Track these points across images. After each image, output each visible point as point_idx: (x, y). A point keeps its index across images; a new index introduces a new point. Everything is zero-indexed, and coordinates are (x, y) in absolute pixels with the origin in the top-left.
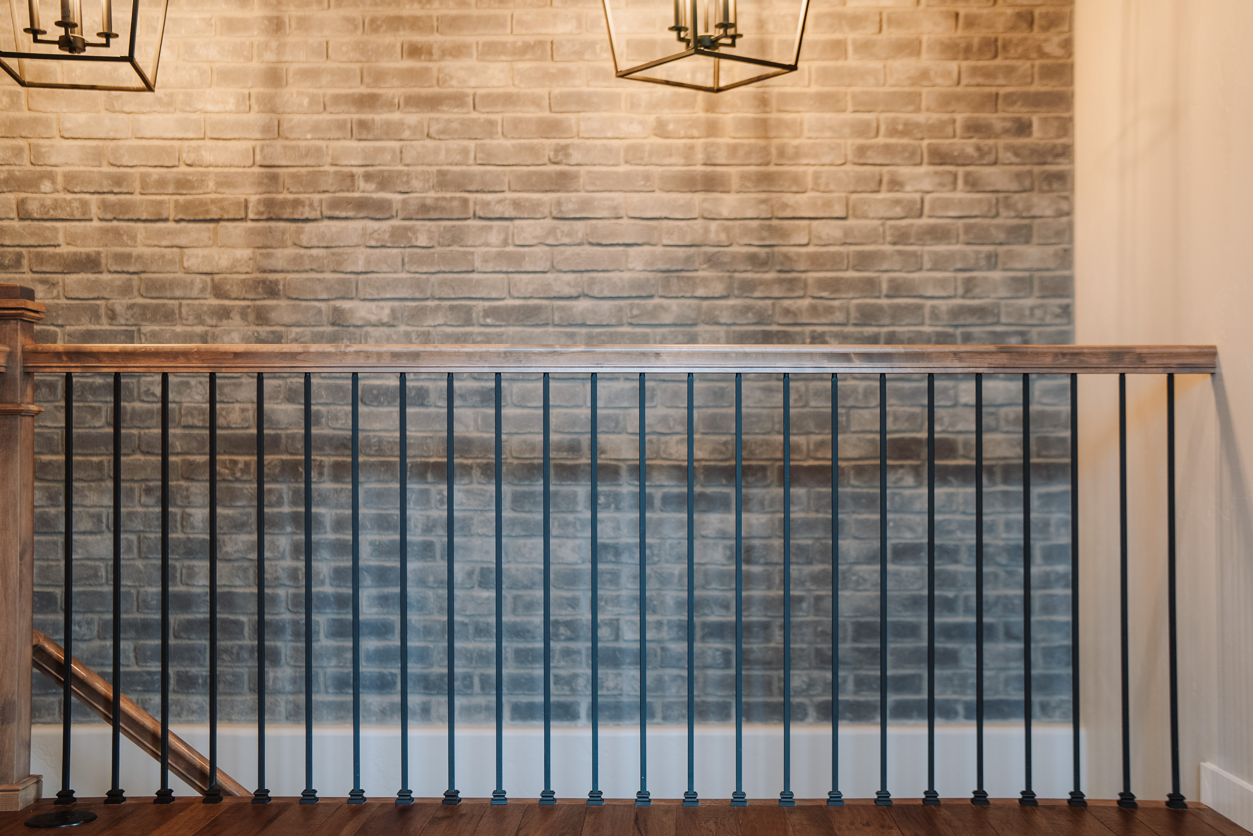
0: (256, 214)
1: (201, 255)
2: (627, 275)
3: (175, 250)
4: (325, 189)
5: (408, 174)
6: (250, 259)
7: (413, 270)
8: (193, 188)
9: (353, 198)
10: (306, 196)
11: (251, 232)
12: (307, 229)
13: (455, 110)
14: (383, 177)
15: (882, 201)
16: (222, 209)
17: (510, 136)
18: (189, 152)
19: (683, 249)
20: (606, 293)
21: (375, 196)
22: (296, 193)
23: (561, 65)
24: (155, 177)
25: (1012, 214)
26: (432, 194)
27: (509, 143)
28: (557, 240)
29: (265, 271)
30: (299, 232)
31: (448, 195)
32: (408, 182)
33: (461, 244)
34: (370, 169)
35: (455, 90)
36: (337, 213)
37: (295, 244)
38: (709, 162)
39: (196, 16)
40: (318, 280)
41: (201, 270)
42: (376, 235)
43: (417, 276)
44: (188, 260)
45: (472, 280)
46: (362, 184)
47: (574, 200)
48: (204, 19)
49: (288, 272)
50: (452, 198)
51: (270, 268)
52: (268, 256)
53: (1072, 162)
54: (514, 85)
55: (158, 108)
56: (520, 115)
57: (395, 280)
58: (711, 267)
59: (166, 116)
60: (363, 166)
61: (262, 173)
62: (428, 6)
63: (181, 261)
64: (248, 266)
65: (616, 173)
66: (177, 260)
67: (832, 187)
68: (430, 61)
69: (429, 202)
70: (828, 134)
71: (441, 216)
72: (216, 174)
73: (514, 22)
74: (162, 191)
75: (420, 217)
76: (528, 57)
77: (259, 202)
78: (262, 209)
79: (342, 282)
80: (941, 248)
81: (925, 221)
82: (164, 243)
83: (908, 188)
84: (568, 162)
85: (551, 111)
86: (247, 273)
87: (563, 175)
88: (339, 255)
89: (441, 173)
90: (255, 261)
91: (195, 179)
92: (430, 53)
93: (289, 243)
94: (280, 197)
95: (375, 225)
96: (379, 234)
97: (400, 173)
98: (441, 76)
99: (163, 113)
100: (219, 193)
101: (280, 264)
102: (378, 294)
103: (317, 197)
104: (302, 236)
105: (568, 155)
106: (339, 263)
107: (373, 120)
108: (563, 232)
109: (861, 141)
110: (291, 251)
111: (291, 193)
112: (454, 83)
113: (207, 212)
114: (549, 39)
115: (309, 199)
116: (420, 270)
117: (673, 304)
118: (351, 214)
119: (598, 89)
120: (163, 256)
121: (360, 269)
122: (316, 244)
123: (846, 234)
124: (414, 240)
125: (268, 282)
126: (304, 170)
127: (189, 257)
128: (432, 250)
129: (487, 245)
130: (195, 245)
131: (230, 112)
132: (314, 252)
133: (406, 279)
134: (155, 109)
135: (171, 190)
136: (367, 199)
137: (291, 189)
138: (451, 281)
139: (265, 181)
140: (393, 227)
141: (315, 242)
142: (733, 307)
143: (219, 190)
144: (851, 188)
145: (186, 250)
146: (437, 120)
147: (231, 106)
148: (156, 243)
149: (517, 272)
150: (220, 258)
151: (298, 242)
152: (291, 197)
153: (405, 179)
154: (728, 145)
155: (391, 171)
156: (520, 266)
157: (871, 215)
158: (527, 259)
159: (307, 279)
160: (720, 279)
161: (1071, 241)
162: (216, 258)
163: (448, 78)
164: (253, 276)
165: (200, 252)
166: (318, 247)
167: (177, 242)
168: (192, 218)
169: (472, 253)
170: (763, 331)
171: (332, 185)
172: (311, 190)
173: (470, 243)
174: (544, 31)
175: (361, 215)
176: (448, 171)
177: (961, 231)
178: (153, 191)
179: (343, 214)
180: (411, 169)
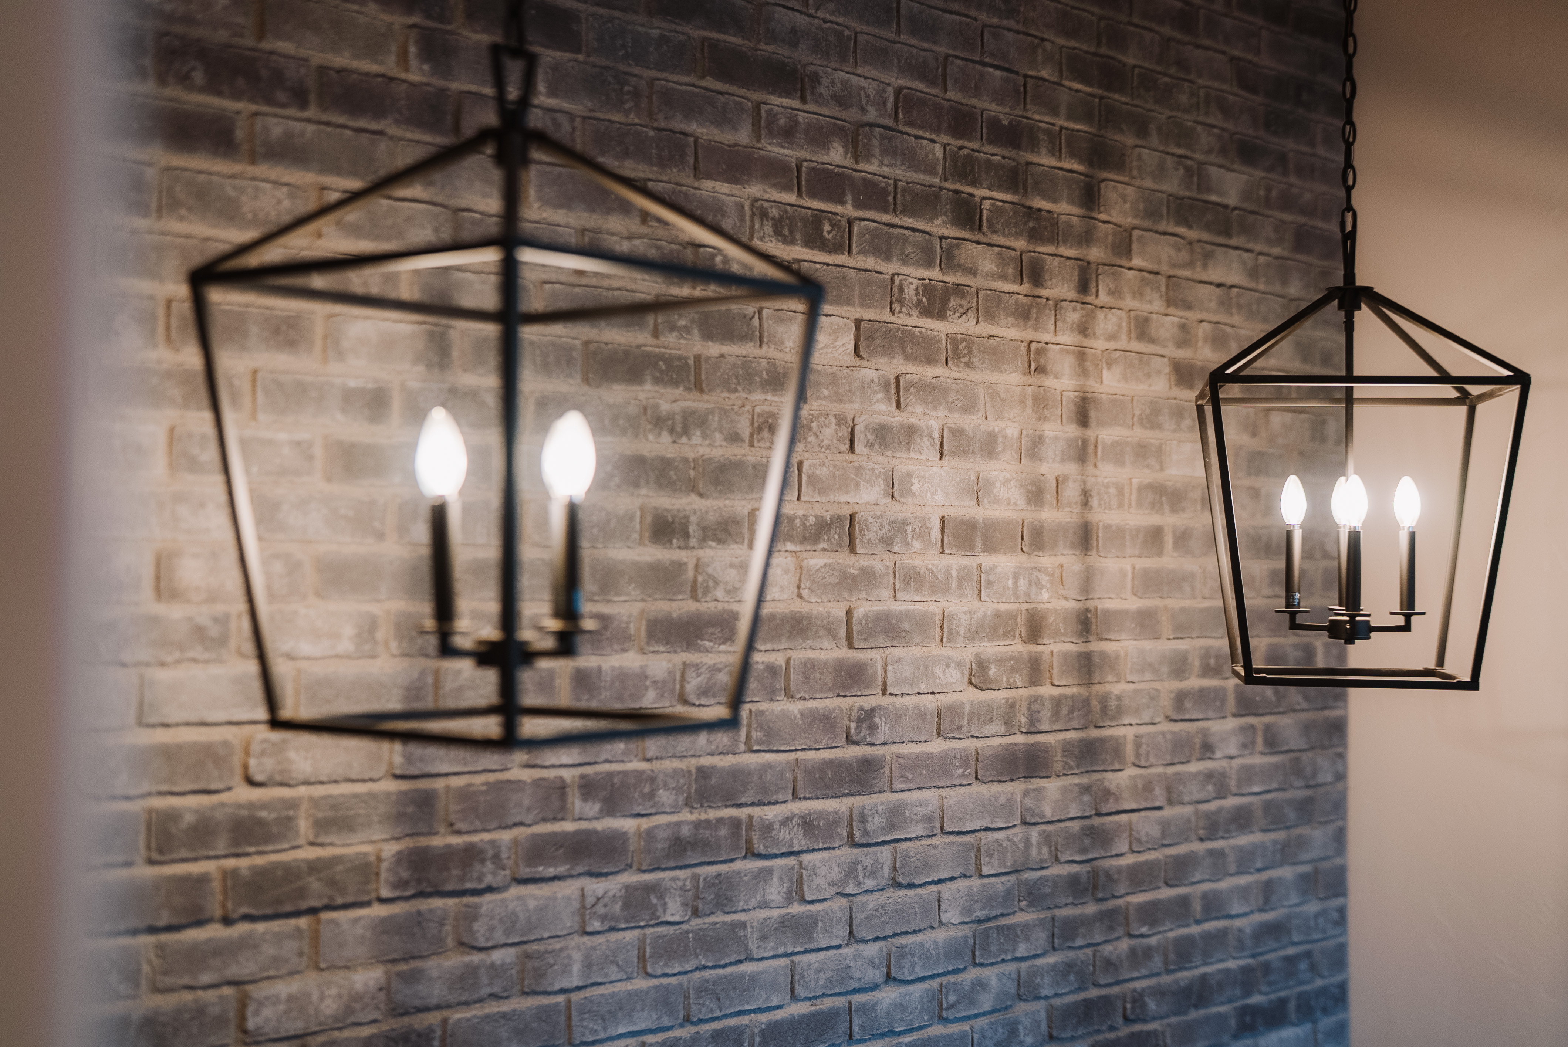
0: (396, 886)
1: (284, 996)
2: (941, 935)
3: (227, 991)
4: (517, 819)
5: (652, 779)
6: (381, 989)
7: (659, 972)
8: (268, 838)
9: (565, 835)
10: (487, 836)
11: (385, 927)
12: (484, 910)
13: (723, 648)
14: (613, 785)
15: (1195, 775)
16: (332, 883)
17: (798, 696)
18: (263, 753)
19: (1003, 879)
20: (919, 972)
21: (599, 825)
22: (468, 832)
23: (864, 562)
24: (189, 818)
25: (1302, 783)
26: (686, 816)
27: (795, 708)
28: (859, 884)
29: (406, 1013)
30: (471, 915)
31: (713, 814)
32: (652, 795)
33: (727, 909)
34: (589, 770)
35: (720, 606)
36: (542, 870)
37: (461, 944)
38: (1033, 729)
39: (283, 436)
40: (504, 1015)
41: (283, 1034)
42: (600, 909)
43: (664, 981)
44: (256, 1013)
45: (742, 976)
46: (577, 804)
47: (880, 808)
48: (298, 444)
49: (449, 1006)
50: (720, 821)
51: (417, 1003)
52: (413, 977)
53: (1345, 707)
54: (800, 596)
55: (197, 652)
56: (811, 654)
57: (630, 994)
58: (1031, 904)
59: (215, 670)
60: (580, 765)
61: (405, 793)
62: (684, 440)
63: (242, 1018)
64: (377, 1008)
65: (929, 756)
66: (232, 1015)
67: (1152, 760)
68: (686, 548)
69: (685, 831)
70: (1148, 676)
71: (703, 859)
72: (315, 802)
73: (804, 478)
74: (204, 852)
75: (672, 864)
76: (822, 545)
77: (400, 857)
78: (405, 874)
79: (545, 1014)
80: (1244, 840)
81: (1231, 802)
82: (206, 978)
83: (1218, 754)
84: (873, 741)
85: (851, 646)
86: (374, 1021)
87: (868, 766)
88: (540, 955)
89: (703, 773)
90: (389, 993)
91: (273, 815)
92: (686, 535)
93: (450, 942)
94: (437, 842)
95: (596, 887)
96: (605, 906)
97: (640, 774)
98: (700, 579)
99: (206, 662)
100: (322, 845)
101: (437, 992)
102: (605, 1029)
103: (505, 836)
104: (476, 926)
105: (873, 728)
106: (540, 974)
107: (599, 669)
108: (865, 869)
109: (1177, 685)
110: (454, 961)
111: (459, 832)
112: (719, 593)
113: (302, 893)
114: (846, 511)
115: (492, 842)
116: (669, 971)
117: (990, 974)
118: (562, 869)
119: (911, 607)
120: (200, 1011)
121: (576, 982)
122: (503, 941)
123: (1164, 834)
124: (659, 912)
125: (414, 1037)
126: (479, 779)
127: (261, 1004)
128: (685, 927)
129: (765, 905)
130: (272, 973)
131: (348, 657)
132: (497, 956)
133: (647, 992)
134: (191, 654)
135: (221, 846)
136: (588, 833)
137: (460, 826)
138: (715, 983)
139: (410, 810)
140: (627, 887)
141: (499, 937)
142: (1054, 967)
143: (322, 839)
144: (1168, 759)
145: (249, 988)
146: (697, 666)
147: (346, 646)
148: (186, 980)
149: (806, 952)
150: (322, 998)
151: (466, 940)
152: (456, 840)
153: (647, 789)
154: (1052, 698)
155: (625, 773)
156: (811, 939)
157: (1186, 799)
158: (820, 924)
159: (487, 1018)
160: (1042, 922)
161: (1344, 817)
162: (315, 999)
163: (711, 584)
164: (384, 1027)
165: (283, 989)
166: (506, 945)
167: (234, 971)
168: (269, 911)
169: (743, 925)
170: (1085, 1000)
171: (529, 810)
172: (494, 825)
173: (741, 905)
174: (843, 498)
175: (580, 869)
176: (714, 768)
177: (1259, 813)
178: (184, 853)
179: (551, 871)
180: (656, 765)
